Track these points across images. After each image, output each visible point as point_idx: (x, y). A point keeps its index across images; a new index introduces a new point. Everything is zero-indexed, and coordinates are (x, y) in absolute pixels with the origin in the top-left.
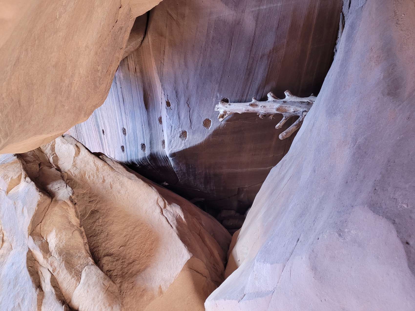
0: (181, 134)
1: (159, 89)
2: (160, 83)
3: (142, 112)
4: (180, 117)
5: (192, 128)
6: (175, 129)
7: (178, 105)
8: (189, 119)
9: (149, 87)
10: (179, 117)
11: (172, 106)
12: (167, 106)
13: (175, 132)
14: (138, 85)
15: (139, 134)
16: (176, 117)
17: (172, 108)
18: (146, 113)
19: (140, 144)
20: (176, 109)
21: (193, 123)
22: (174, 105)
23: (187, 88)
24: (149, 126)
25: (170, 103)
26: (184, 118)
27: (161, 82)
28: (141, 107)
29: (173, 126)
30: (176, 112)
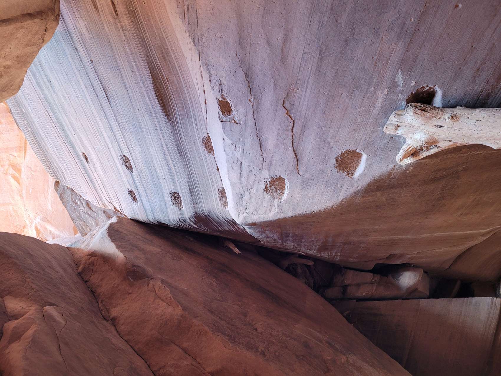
0: (268, 183)
1: (193, 65)
2: (193, 47)
3: (157, 124)
4: (263, 143)
5: (300, 173)
6: (251, 171)
7: (256, 111)
8: (291, 149)
9: (164, 57)
10: (260, 144)
11: (238, 113)
12: (223, 113)
13: (253, 177)
14: (132, 53)
15: (162, 171)
16: (250, 141)
17: (236, 120)
18: (169, 125)
19: (169, 193)
20: (251, 122)
21: (305, 160)
22: (242, 110)
23: (283, 59)
24: (181, 155)
25: (231, 104)
26: (276, 146)
27: (194, 42)
28: (153, 113)
29: (245, 164)
30: (250, 131)
